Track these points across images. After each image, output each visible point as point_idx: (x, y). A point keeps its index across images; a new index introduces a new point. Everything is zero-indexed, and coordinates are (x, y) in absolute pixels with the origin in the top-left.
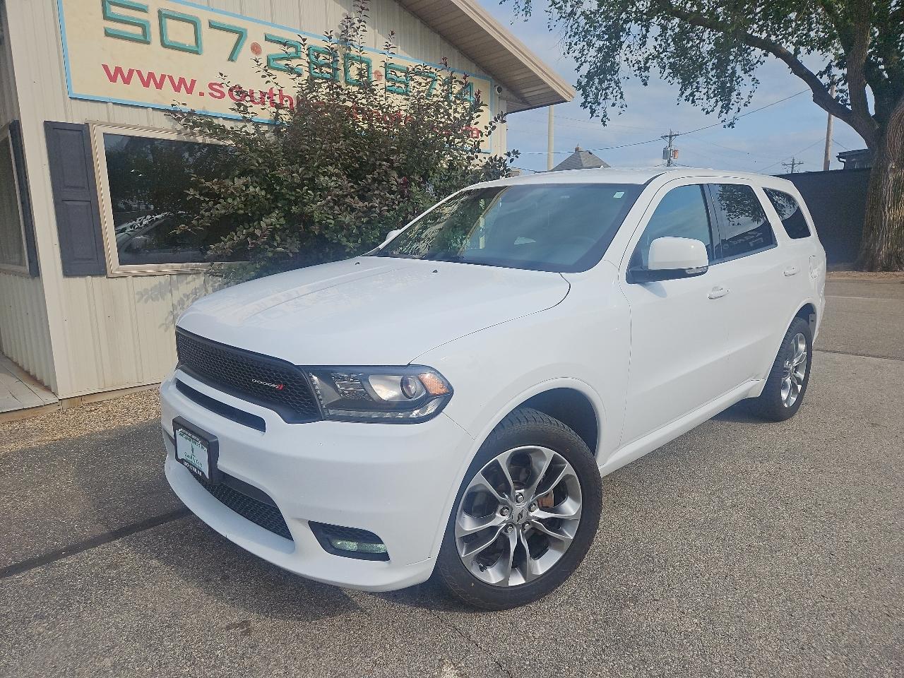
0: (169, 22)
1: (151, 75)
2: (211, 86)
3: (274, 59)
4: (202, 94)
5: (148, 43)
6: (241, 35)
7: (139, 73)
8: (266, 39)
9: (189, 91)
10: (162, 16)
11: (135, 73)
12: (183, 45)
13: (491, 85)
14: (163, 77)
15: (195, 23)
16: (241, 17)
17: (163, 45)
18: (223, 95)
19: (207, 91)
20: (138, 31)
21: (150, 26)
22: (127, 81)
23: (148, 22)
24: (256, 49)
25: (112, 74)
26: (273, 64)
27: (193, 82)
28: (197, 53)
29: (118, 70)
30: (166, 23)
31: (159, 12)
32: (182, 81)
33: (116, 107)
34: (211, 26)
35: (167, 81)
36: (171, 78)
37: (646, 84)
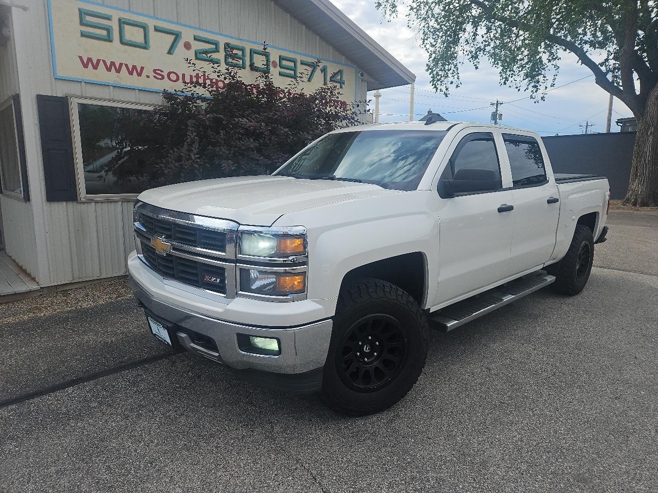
0: (127, 27)
1: (113, 64)
2: (155, 71)
3: (200, 53)
4: (148, 77)
5: (111, 41)
6: (177, 36)
7: (104, 62)
8: (195, 39)
9: (139, 74)
10: (122, 22)
11: (101, 62)
12: (135, 42)
13: (356, 71)
14: (121, 65)
15: (144, 27)
16: (177, 23)
17: (122, 42)
18: (163, 78)
19: (152, 74)
20: (104, 33)
21: (113, 30)
22: (95, 67)
23: (111, 27)
24: (187, 46)
25: (85, 62)
26: (200, 56)
27: (142, 68)
28: (145, 48)
29: (90, 60)
30: (124, 27)
31: (120, 20)
32: (134, 67)
33: (87, 85)
34: (157, 29)
35: (124, 67)
36: (126, 66)
37: (477, 68)
